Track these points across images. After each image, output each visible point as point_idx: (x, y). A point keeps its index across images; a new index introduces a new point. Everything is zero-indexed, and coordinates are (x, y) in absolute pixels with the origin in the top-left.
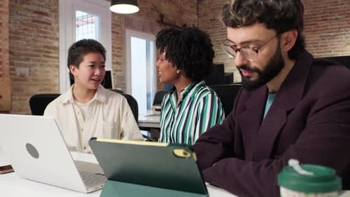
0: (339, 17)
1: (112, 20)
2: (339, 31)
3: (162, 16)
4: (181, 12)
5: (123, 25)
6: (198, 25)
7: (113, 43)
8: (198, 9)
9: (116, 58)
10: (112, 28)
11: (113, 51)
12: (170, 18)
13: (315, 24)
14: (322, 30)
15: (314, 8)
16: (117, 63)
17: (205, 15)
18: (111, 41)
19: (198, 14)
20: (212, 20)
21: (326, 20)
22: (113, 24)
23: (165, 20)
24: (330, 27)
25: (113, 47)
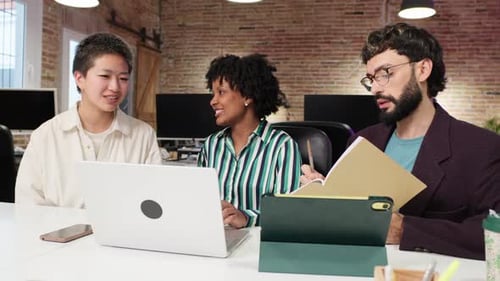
0: (345, 41)
1: (44, 12)
2: (344, 59)
3: (113, 13)
4: (140, 10)
5: (59, 21)
6: (160, 30)
7: (44, 47)
8: (161, 8)
9: (47, 71)
10: (44, 24)
11: (44, 59)
12: (125, 18)
13: (316, 47)
14: (325, 55)
15: (316, 26)
16: (49, 78)
17: (171, 17)
18: (41, 44)
19: (160, 16)
20: (180, 26)
21: (329, 43)
22: (45, 19)
23: (117, 19)
24: (334, 52)
25: (44, 54)
